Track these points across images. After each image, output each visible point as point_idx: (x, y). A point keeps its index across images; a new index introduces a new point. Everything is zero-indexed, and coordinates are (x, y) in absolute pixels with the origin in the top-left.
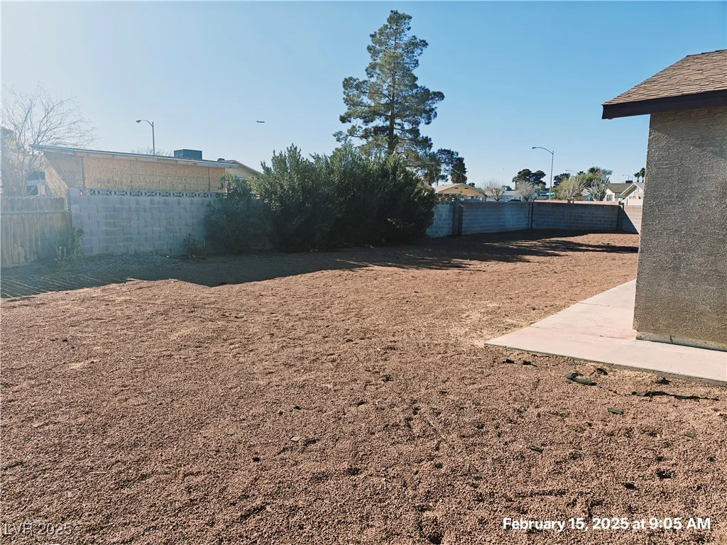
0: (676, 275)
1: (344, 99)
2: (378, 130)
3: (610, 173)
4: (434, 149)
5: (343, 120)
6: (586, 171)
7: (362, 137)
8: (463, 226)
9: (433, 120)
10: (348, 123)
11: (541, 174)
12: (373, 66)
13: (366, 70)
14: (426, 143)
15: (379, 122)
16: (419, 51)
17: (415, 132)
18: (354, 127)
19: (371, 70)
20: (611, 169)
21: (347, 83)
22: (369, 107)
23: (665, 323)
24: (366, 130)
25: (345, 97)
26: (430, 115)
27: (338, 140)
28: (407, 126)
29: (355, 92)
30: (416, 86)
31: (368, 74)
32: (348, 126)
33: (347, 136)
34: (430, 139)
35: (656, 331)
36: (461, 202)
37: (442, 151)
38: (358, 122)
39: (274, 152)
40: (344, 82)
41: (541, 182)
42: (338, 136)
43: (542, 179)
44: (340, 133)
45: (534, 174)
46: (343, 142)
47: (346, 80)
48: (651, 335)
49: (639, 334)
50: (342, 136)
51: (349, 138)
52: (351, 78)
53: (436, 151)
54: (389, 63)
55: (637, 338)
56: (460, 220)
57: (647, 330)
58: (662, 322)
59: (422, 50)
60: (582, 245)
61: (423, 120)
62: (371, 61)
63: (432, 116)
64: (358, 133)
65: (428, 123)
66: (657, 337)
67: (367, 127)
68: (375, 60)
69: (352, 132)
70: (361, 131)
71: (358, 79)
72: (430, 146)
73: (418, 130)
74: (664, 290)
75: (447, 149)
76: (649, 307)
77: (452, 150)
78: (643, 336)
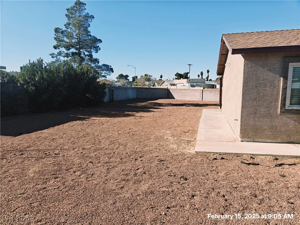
0: (255, 116)
1: (54, 38)
2: (73, 54)
3: (152, 76)
4: (100, 64)
5: (55, 47)
6: (143, 76)
7: (64, 57)
8: (114, 97)
9: (99, 51)
10: (58, 49)
11: (127, 76)
12: (69, 24)
13: (65, 25)
14: (96, 61)
15: (73, 50)
16: (91, 20)
17: (91, 56)
18: (60, 51)
19: (67, 25)
20: (152, 75)
21: (57, 30)
22: (67, 43)
23: (252, 134)
24: (67, 53)
25: (55, 37)
26: (97, 49)
27: (53, 57)
28: (86, 53)
29: (61, 35)
30: (90, 36)
31: (66, 27)
32: (57, 51)
33: (57, 55)
34: (98, 59)
35: (249, 138)
36: (113, 87)
37: (104, 65)
38: (63, 50)
39: (30, 61)
40: (55, 30)
41: (128, 79)
42: (52, 55)
43: (128, 78)
44: (53, 54)
45: (125, 76)
46: (55, 59)
47: (56, 28)
48: (246, 139)
49: (242, 139)
50: (55, 56)
51: (58, 56)
52: (58, 28)
53: (101, 65)
54: (78, 23)
55: (241, 141)
56: (113, 95)
57: (245, 138)
58: (251, 134)
59: (92, 20)
60: (163, 104)
61: (94, 51)
62: (68, 21)
63: (98, 49)
64: (63, 54)
65: (96, 52)
66: (249, 140)
67: (67, 52)
68: (69, 21)
69: (60, 54)
70: (64, 53)
71: (62, 29)
72: (98, 62)
73: (92, 55)
74: (251, 122)
75: (106, 64)
76: (246, 129)
77: (108, 65)
78: (243, 140)
